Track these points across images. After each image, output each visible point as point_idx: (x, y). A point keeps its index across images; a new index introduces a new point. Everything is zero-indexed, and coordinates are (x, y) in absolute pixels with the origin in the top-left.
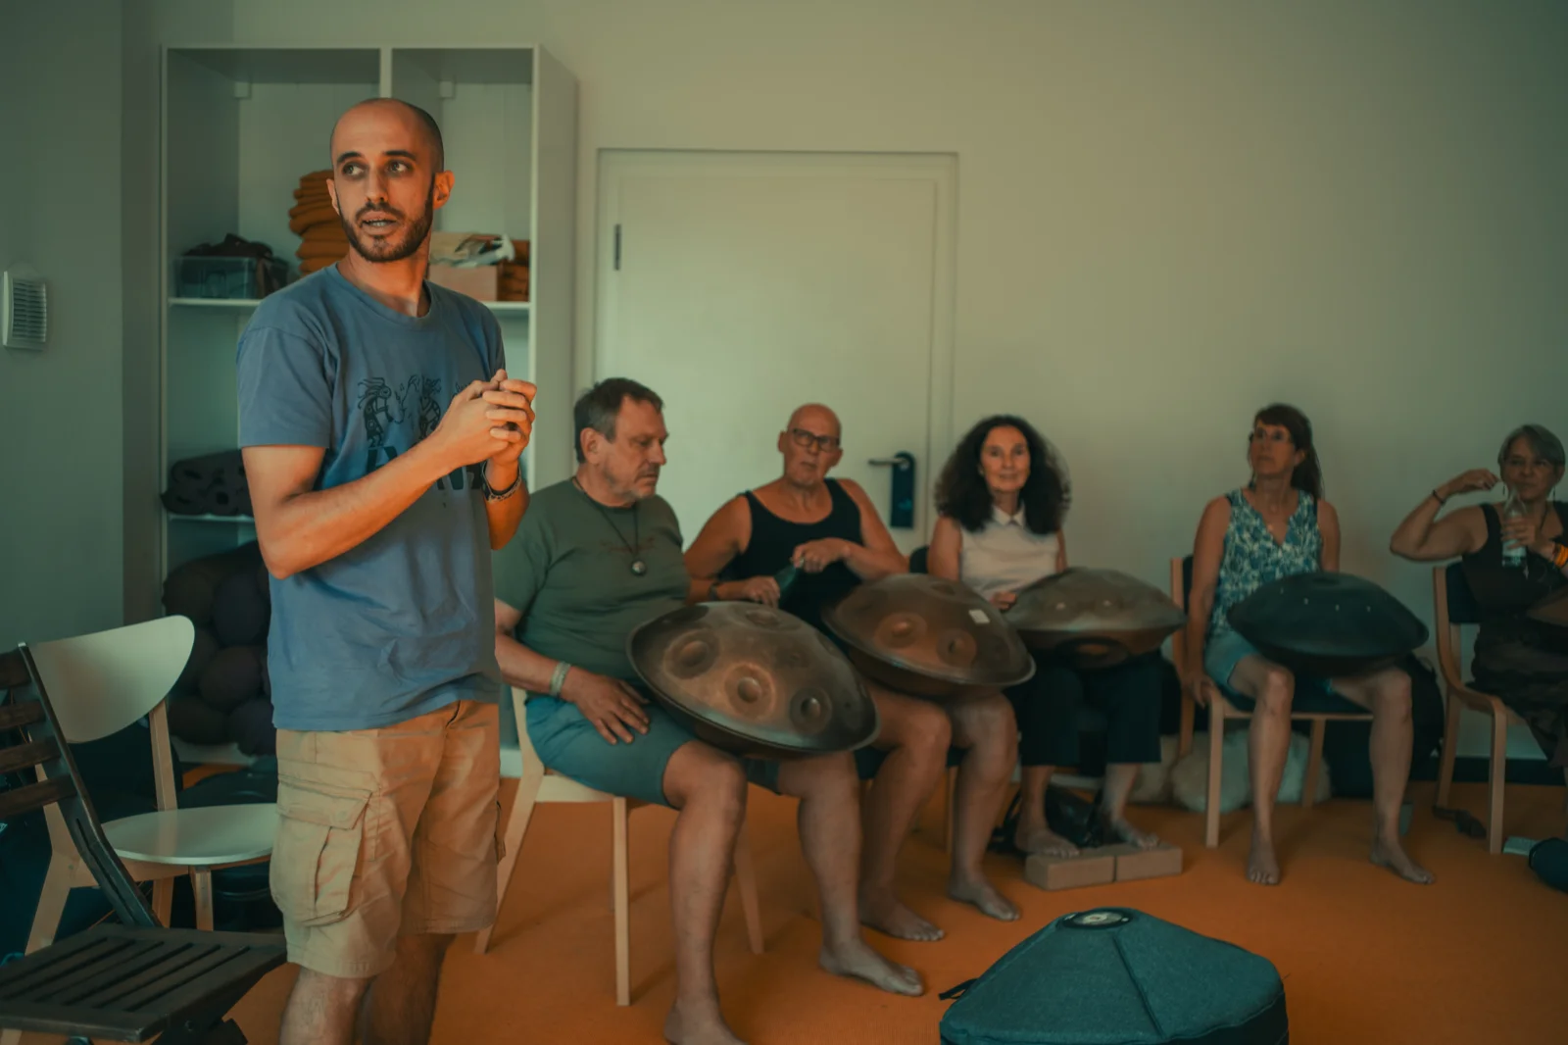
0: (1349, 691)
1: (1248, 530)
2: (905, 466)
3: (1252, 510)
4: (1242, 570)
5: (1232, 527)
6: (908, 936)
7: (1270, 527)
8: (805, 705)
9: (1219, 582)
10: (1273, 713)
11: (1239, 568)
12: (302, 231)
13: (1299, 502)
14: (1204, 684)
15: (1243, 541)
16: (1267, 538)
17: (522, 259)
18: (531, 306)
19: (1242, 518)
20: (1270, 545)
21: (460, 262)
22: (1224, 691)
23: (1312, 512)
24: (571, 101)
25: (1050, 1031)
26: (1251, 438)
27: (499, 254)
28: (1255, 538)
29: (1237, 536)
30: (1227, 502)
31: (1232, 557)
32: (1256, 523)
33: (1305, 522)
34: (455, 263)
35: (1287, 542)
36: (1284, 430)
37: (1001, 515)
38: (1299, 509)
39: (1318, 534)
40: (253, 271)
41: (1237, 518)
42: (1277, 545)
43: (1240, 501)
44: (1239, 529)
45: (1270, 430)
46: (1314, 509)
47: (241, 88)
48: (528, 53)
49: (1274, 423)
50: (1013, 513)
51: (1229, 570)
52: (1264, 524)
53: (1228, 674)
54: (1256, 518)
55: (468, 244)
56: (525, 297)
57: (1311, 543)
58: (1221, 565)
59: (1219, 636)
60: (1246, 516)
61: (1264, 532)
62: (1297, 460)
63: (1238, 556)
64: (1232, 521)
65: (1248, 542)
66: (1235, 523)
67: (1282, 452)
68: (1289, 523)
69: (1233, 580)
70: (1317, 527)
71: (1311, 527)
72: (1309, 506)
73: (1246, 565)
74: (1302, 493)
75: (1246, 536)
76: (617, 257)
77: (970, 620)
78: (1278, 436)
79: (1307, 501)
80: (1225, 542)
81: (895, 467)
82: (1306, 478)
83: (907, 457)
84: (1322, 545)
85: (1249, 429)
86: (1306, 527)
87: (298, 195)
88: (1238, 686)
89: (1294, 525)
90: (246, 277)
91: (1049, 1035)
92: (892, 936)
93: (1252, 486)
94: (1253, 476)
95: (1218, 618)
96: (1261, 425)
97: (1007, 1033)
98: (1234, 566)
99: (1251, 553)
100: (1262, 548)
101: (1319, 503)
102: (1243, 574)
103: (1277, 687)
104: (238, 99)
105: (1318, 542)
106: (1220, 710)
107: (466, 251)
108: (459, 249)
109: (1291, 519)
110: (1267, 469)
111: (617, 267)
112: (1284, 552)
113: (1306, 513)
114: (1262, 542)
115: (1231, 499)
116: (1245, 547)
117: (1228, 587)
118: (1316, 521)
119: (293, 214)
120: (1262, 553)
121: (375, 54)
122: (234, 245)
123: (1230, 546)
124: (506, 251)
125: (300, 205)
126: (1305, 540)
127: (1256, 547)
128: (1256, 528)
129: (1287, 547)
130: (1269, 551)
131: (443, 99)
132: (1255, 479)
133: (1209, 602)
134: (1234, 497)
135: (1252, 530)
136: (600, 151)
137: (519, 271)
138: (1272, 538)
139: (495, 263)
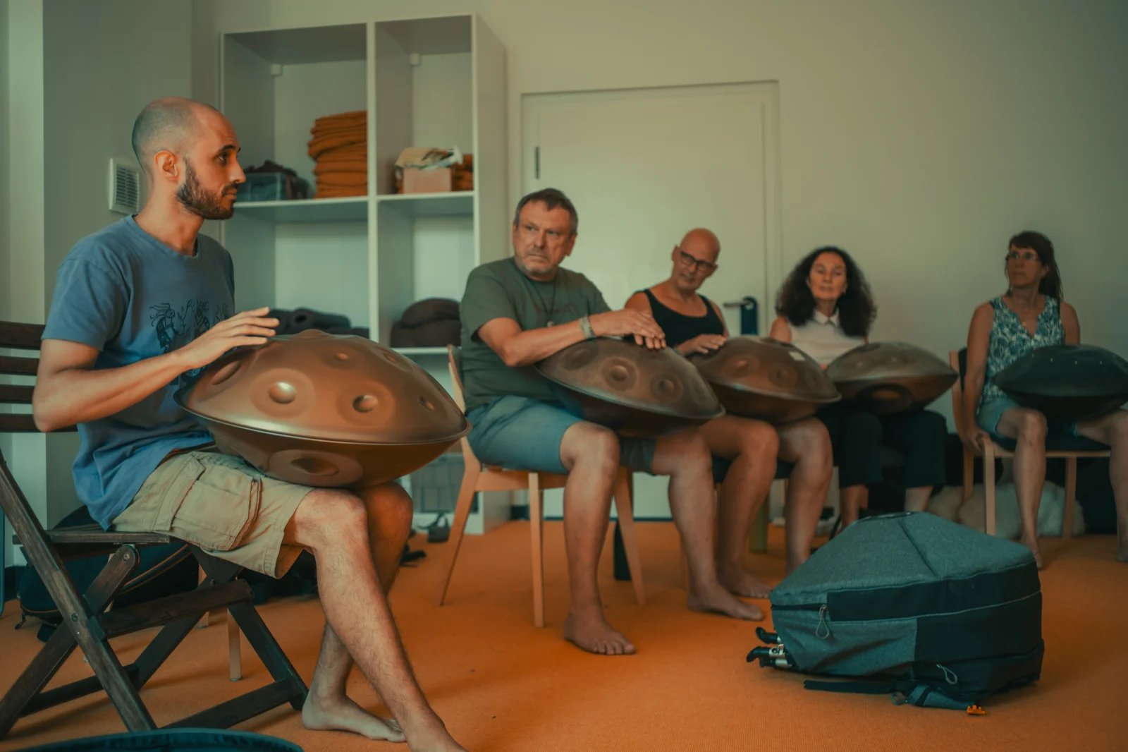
0: (1090, 432)
1: (1008, 326)
2: (749, 307)
3: (1010, 312)
4: (1003, 356)
5: (995, 325)
6: (753, 594)
7: (1024, 324)
8: (662, 385)
9: (987, 367)
10: (1031, 444)
11: (1001, 355)
12: (316, 156)
13: (1046, 304)
14: (980, 436)
15: (1004, 334)
16: (1022, 332)
17: (467, 166)
18: (475, 194)
19: (1002, 317)
20: (1024, 336)
21: (425, 166)
22: (994, 438)
23: (1056, 311)
24: (502, 62)
25: (850, 579)
26: (1007, 259)
27: (452, 160)
28: (1013, 332)
29: (999, 330)
30: (991, 307)
31: (994, 346)
32: (1013, 321)
33: (1051, 319)
34: (421, 168)
35: (1038, 333)
36: (1032, 252)
37: (821, 317)
38: (1046, 310)
39: (1061, 327)
40: (283, 183)
41: (999, 318)
42: (1031, 336)
43: (1001, 305)
44: (1001, 325)
45: (1022, 252)
46: (1058, 308)
47: (275, 68)
48: (468, 18)
49: (1025, 247)
50: (830, 315)
51: (993, 357)
52: (1020, 321)
53: (995, 424)
54: (1013, 318)
55: (432, 155)
56: (471, 189)
57: (1056, 333)
58: (989, 354)
59: (989, 403)
60: (1006, 316)
61: (1020, 327)
62: (1043, 273)
63: (1000, 345)
64: (995, 320)
65: (1008, 335)
66: (997, 321)
67: (1032, 267)
68: (1039, 320)
69: (997, 364)
70: (1060, 322)
71: (1055, 322)
72: (1053, 307)
73: (1007, 352)
74: (1048, 297)
75: (1006, 330)
76: (537, 169)
77: (791, 359)
78: (1028, 256)
79: (1052, 303)
80: (991, 336)
81: (742, 307)
82: (1050, 285)
83: (750, 300)
84: (1065, 335)
85: (1006, 252)
86: (1052, 322)
87: (314, 132)
88: (1004, 431)
89: (1042, 321)
90: (279, 187)
91: (850, 582)
92: (742, 596)
93: (1009, 294)
94: (1010, 285)
95: (987, 391)
96: (1014, 248)
97: (818, 586)
98: (997, 353)
99: (1011, 343)
100: (1019, 338)
101: (1062, 305)
102: (1004, 359)
103: (1033, 425)
104: (274, 76)
105: (1061, 333)
106: (991, 452)
107: (429, 160)
108: (425, 158)
109: (1040, 317)
110: (1021, 282)
111: (537, 176)
112: (1036, 341)
113: (1051, 311)
114: (1019, 334)
115: (993, 304)
116: (1006, 338)
117: (993, 369)
118: (1059, 318)
119: (310, 145)
120: (1018, 343)
121: (362, 28)
122: (270, 167)
123: (995, 338)
124: (457, 158)
125: (316, 137)
126: (1051, 332)
127: (1014, 338)
128: (1013, 325)
129: (1038, 337)
130: (1024, 341)
131: (412, 66)
132: (1011, 289)
133: (980, 380)
134: (995, 302)
135: (1010, 326)
136: (524, 95)
137: (466, 174)
138: (1026, 331)
139: (449, 166)
